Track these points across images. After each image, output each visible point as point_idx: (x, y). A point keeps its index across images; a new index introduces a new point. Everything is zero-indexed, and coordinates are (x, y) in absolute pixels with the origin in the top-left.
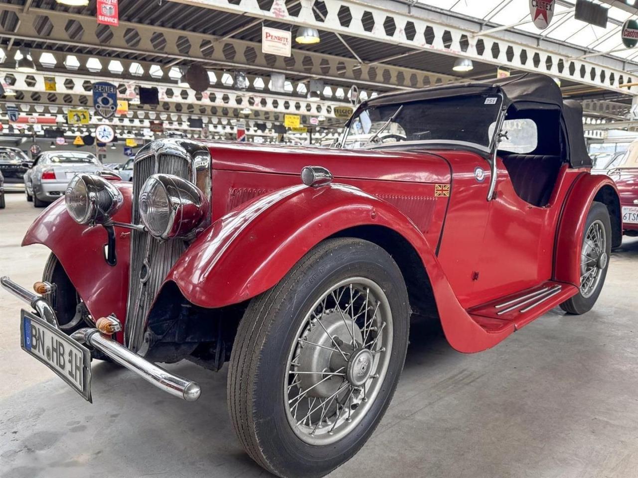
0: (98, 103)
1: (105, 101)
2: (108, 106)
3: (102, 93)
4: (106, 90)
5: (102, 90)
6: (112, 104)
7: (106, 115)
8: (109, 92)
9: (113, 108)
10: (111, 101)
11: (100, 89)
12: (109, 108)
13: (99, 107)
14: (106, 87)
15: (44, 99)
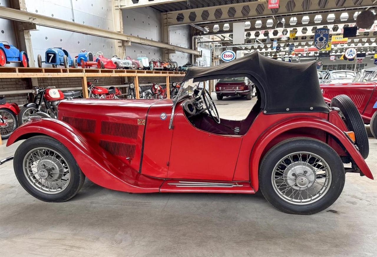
0: (317, 41)
1: (321, 39)
2: (323, 42)
3: (320, 34)
4: (323, 32)
5: (320, 33)
6: (325, 41)
7: (320, 47)
8: (324, 33)
9: (325, 43)
10: (325, 39)
11: (319, 33)
12: (323, 43)
13: (317, 43)
14: (323, 31)
15: (300, 39)
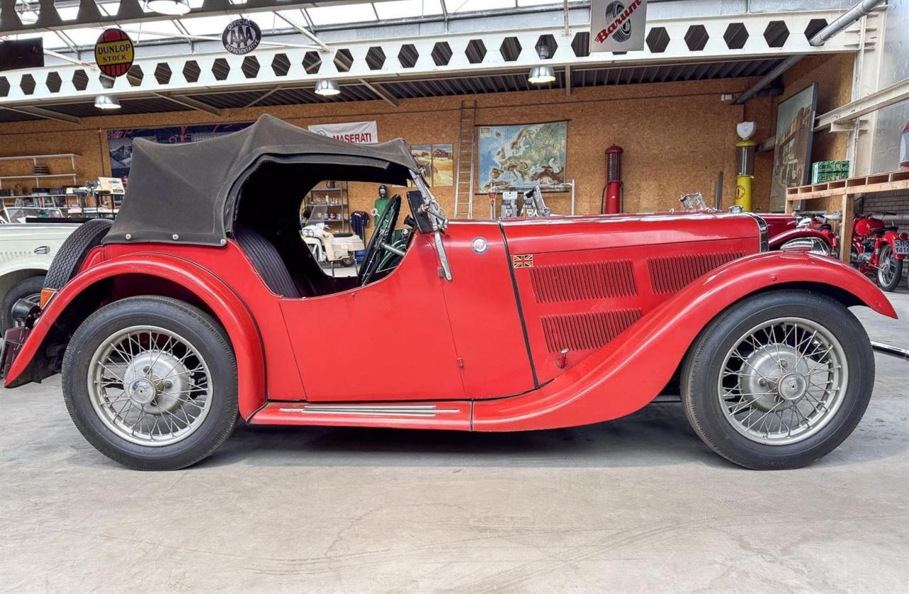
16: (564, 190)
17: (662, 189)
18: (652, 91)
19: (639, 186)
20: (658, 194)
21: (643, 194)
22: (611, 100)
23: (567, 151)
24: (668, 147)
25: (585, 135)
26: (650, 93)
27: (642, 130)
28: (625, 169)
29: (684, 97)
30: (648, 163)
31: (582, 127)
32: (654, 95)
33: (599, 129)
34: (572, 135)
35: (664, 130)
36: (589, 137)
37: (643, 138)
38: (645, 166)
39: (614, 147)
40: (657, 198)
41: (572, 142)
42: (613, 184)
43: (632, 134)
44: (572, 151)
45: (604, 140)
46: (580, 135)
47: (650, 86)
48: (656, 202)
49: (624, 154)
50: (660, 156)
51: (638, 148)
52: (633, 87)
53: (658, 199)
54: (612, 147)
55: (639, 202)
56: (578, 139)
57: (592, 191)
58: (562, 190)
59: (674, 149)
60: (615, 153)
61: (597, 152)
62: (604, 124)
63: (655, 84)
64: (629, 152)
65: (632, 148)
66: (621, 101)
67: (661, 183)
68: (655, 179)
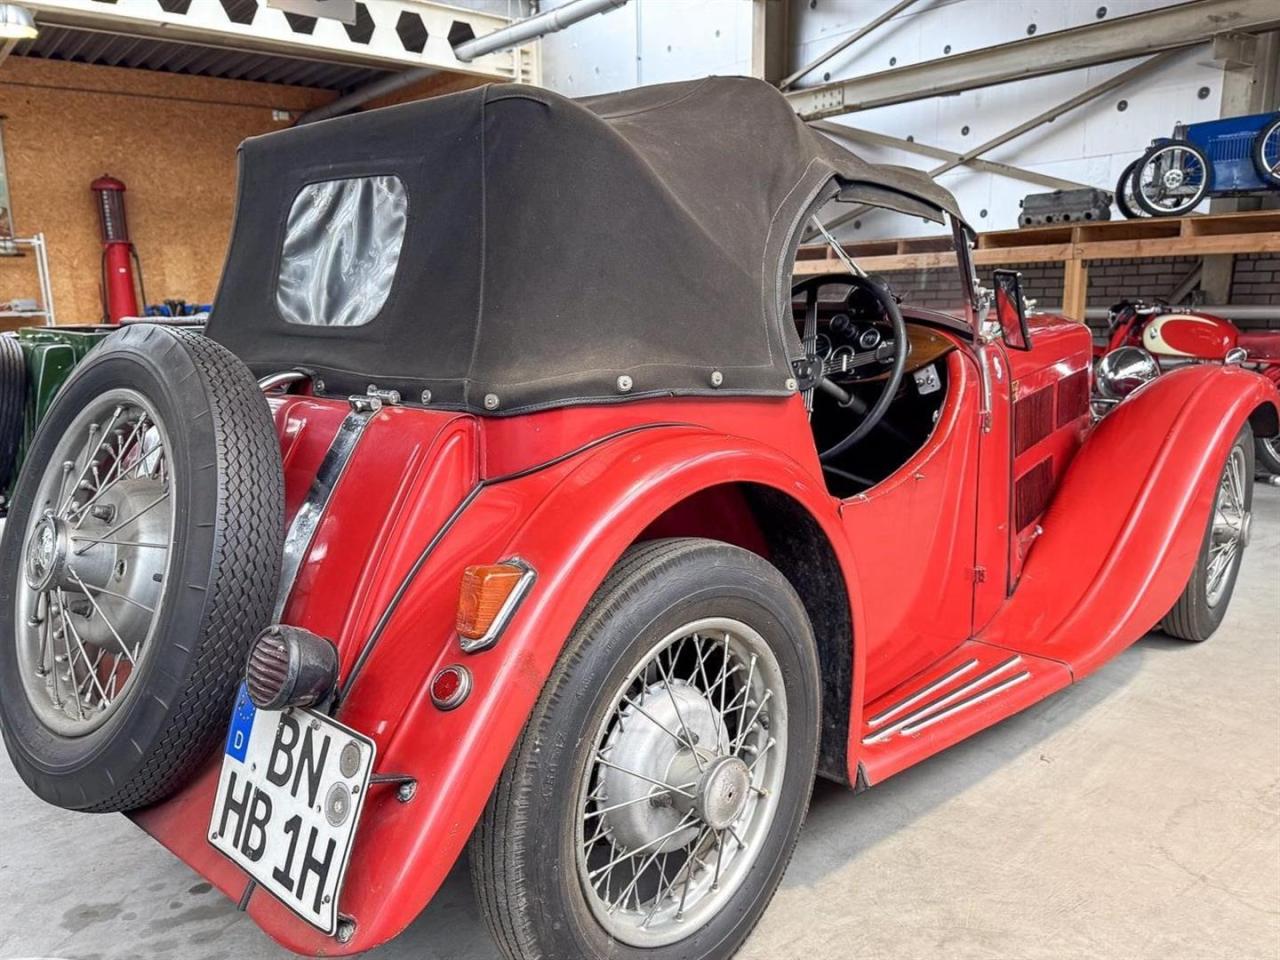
16: (15, 252)
17: (201, 260)
18: (158, 85)
19: (159, 252)
20: (195, 267)
21: (169, 268)
22: (83, 90)
23: (8, 178)
24: (199, 188)
25: (40, 150)
26: (155, 89)
27: (149, 153)
28: (132, 220)
29: (215, 106)
30: (169, 213)
31: (32, 134)
32: (162, 94)
33: (68, 140)
34: (13, 147)
35: (188, 158)
36: (49, 154)
37: (154, 169)
38: (165, 218)
39: (106, 179)
40: (194, 274)
41: (16, 161)
42: (116, 247)
43: (132, 159)
44: (18, 178)
45: (81, 164)
46: (30, 148)
47: (152, 76)
48: (193, 282)
49: (127, 194)
50: (188, 202)
51: (147, 185)
52: (122, 72)
53: (195, 278)
54: (103, 179)
55: (164, 281)
56: (27, 157)
57: (73, 258)
58: (9, 251)
59: (210, 192)
60: (111, 190)
61: (72, 185)
62: (76, 134)
63: (161, 73)
64: (133, 191)
65: (136, 184)
66: (103, 95)
67: (197, 249)
68: (186, 243)
